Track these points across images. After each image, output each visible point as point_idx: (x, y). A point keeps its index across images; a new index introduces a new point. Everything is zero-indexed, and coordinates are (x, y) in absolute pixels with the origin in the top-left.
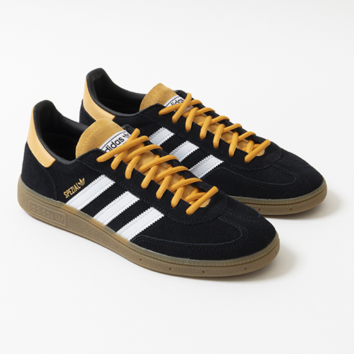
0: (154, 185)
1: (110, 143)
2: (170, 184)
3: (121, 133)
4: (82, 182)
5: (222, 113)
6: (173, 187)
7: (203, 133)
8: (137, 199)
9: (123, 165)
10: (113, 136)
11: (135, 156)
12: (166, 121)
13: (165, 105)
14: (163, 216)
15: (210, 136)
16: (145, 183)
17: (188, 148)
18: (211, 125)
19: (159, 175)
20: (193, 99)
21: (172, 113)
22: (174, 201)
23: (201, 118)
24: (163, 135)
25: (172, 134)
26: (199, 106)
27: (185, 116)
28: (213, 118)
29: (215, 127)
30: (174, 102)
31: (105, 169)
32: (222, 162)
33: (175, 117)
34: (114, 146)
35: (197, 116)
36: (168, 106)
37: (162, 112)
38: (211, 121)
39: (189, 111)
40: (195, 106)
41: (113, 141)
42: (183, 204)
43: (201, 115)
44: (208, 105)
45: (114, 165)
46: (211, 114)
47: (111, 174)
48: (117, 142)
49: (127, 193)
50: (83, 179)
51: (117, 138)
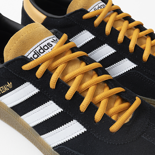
0: (78, 97)
1: (39, 48)
2: (95, 95)
3: (50, 38)
4: (10, 85)
5: (137, 18)
6: (98, 98)
7: (120, 38)
8: (60, 110)
9: (48, 74)
10: (42, 41)
11: (61, 64)
12: (88, 24)
13: (89, 10)
14: (86, 130)
15: (127, 40)
16: (69, 95)
17: (106, 51)
18: (129, 29)
19: (84, 85)
20: (113, 5)
21: (95, 18)
22: (98, 116)
23: (120, 23)
24: (85, 37)
25: (93, 37)
26: (118, 11)
27: (106, 20)
28: (130, 23)
29: (132, 31)
30: (97, 7)
31: (30, 77)
32: (135, 66)
33: (97, 22)
34: (42, 51)
35: (116, 21)
36: (92, 11)
37: (86, 16)
38: (128, 26)
39: (109, 16)
40: (115, 11)
41: (42, 46)
42: (107, 120)
43: (119, 20)
44: (126, 11)
45: (39, 73)
46: (128, 19)
47: (36, 82)
48: (46, 48)
49: (51, 102)
50: (11, 83)
51: (46, 43)
